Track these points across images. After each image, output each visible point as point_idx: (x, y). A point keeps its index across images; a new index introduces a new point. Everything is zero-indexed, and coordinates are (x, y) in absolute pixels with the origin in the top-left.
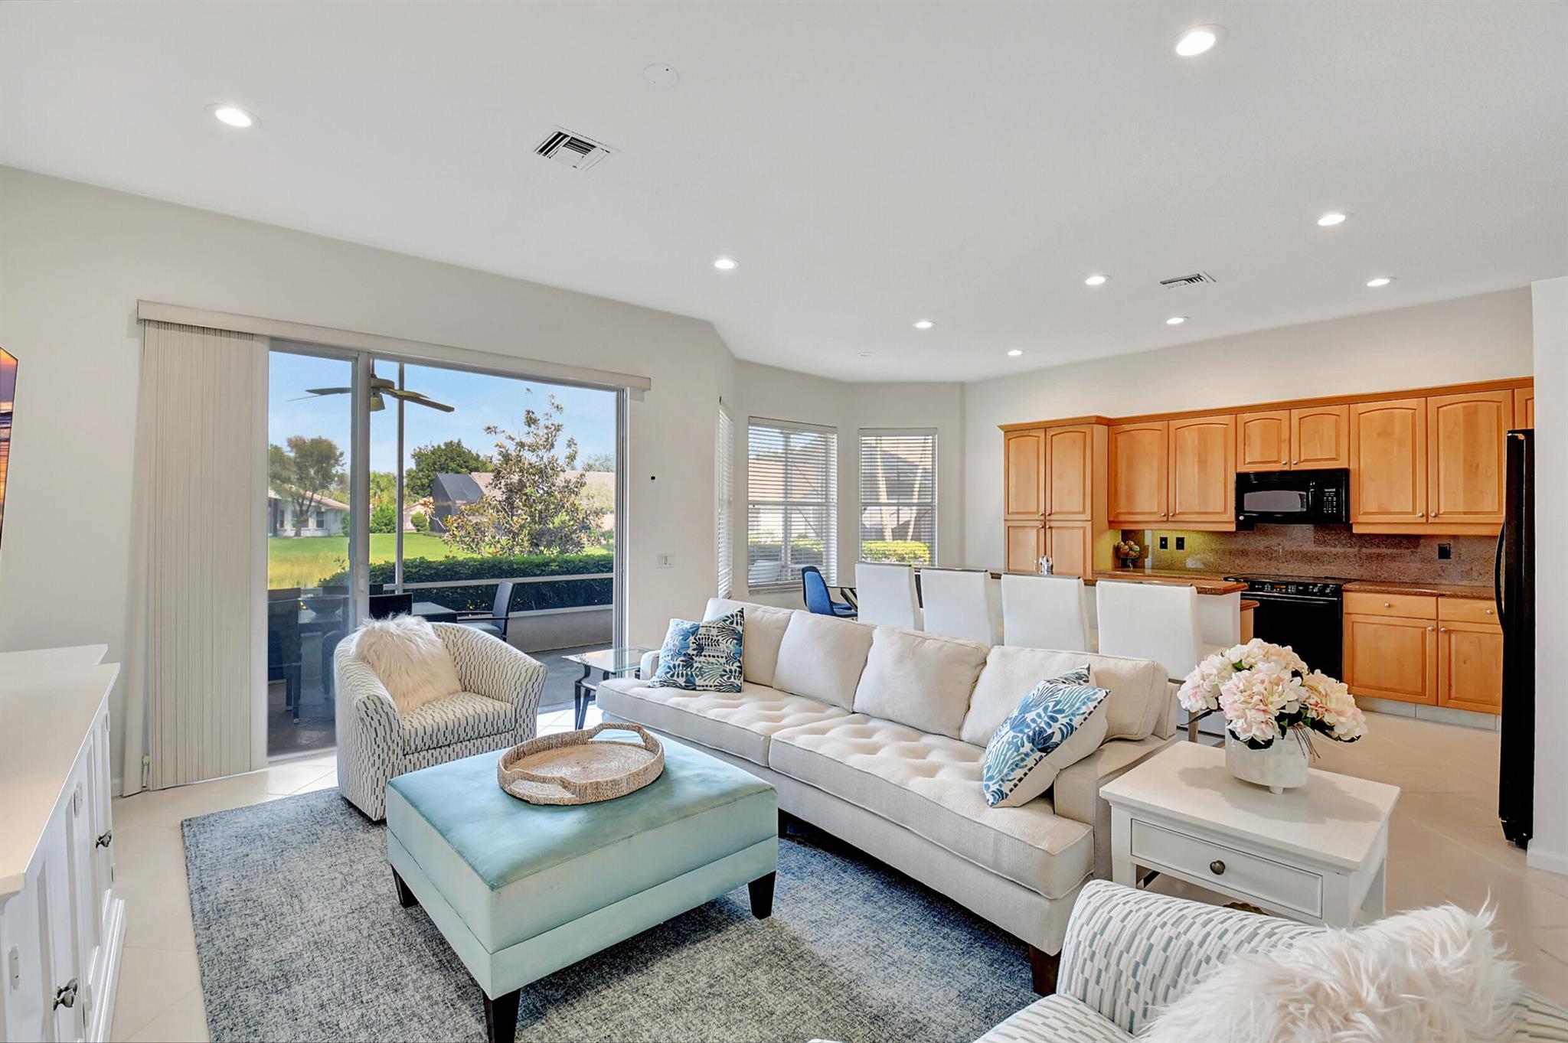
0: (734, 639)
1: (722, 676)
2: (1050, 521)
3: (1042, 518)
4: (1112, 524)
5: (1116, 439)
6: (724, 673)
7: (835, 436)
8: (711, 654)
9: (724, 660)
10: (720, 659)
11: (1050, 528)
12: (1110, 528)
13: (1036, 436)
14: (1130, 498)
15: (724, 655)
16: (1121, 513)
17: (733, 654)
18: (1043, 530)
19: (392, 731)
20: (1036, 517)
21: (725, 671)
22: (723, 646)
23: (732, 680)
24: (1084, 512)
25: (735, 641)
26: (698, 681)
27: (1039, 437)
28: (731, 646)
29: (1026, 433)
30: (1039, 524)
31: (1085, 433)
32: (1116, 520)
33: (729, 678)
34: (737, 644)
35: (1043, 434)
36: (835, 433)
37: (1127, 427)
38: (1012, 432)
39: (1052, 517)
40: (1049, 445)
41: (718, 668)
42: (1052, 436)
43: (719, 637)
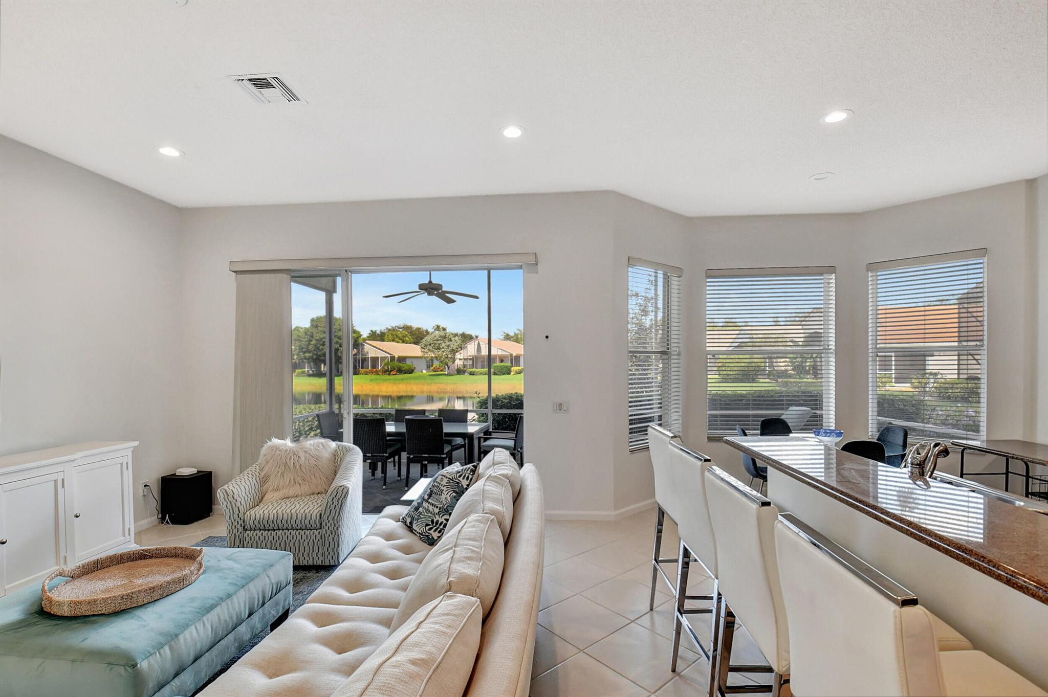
0: (454, 492)
1: (427, 525)
6: (430, 523)
8: (433, 502)
9: (437, 510)
10: (435, 509)
15: (439, 506)
17: (447, 507)
22: (443, 496)
23: (431, 532)
25: (454, 494)
26: (414, 527)
33: (430, 529)
34: (454, 497)
43: (445, 489)
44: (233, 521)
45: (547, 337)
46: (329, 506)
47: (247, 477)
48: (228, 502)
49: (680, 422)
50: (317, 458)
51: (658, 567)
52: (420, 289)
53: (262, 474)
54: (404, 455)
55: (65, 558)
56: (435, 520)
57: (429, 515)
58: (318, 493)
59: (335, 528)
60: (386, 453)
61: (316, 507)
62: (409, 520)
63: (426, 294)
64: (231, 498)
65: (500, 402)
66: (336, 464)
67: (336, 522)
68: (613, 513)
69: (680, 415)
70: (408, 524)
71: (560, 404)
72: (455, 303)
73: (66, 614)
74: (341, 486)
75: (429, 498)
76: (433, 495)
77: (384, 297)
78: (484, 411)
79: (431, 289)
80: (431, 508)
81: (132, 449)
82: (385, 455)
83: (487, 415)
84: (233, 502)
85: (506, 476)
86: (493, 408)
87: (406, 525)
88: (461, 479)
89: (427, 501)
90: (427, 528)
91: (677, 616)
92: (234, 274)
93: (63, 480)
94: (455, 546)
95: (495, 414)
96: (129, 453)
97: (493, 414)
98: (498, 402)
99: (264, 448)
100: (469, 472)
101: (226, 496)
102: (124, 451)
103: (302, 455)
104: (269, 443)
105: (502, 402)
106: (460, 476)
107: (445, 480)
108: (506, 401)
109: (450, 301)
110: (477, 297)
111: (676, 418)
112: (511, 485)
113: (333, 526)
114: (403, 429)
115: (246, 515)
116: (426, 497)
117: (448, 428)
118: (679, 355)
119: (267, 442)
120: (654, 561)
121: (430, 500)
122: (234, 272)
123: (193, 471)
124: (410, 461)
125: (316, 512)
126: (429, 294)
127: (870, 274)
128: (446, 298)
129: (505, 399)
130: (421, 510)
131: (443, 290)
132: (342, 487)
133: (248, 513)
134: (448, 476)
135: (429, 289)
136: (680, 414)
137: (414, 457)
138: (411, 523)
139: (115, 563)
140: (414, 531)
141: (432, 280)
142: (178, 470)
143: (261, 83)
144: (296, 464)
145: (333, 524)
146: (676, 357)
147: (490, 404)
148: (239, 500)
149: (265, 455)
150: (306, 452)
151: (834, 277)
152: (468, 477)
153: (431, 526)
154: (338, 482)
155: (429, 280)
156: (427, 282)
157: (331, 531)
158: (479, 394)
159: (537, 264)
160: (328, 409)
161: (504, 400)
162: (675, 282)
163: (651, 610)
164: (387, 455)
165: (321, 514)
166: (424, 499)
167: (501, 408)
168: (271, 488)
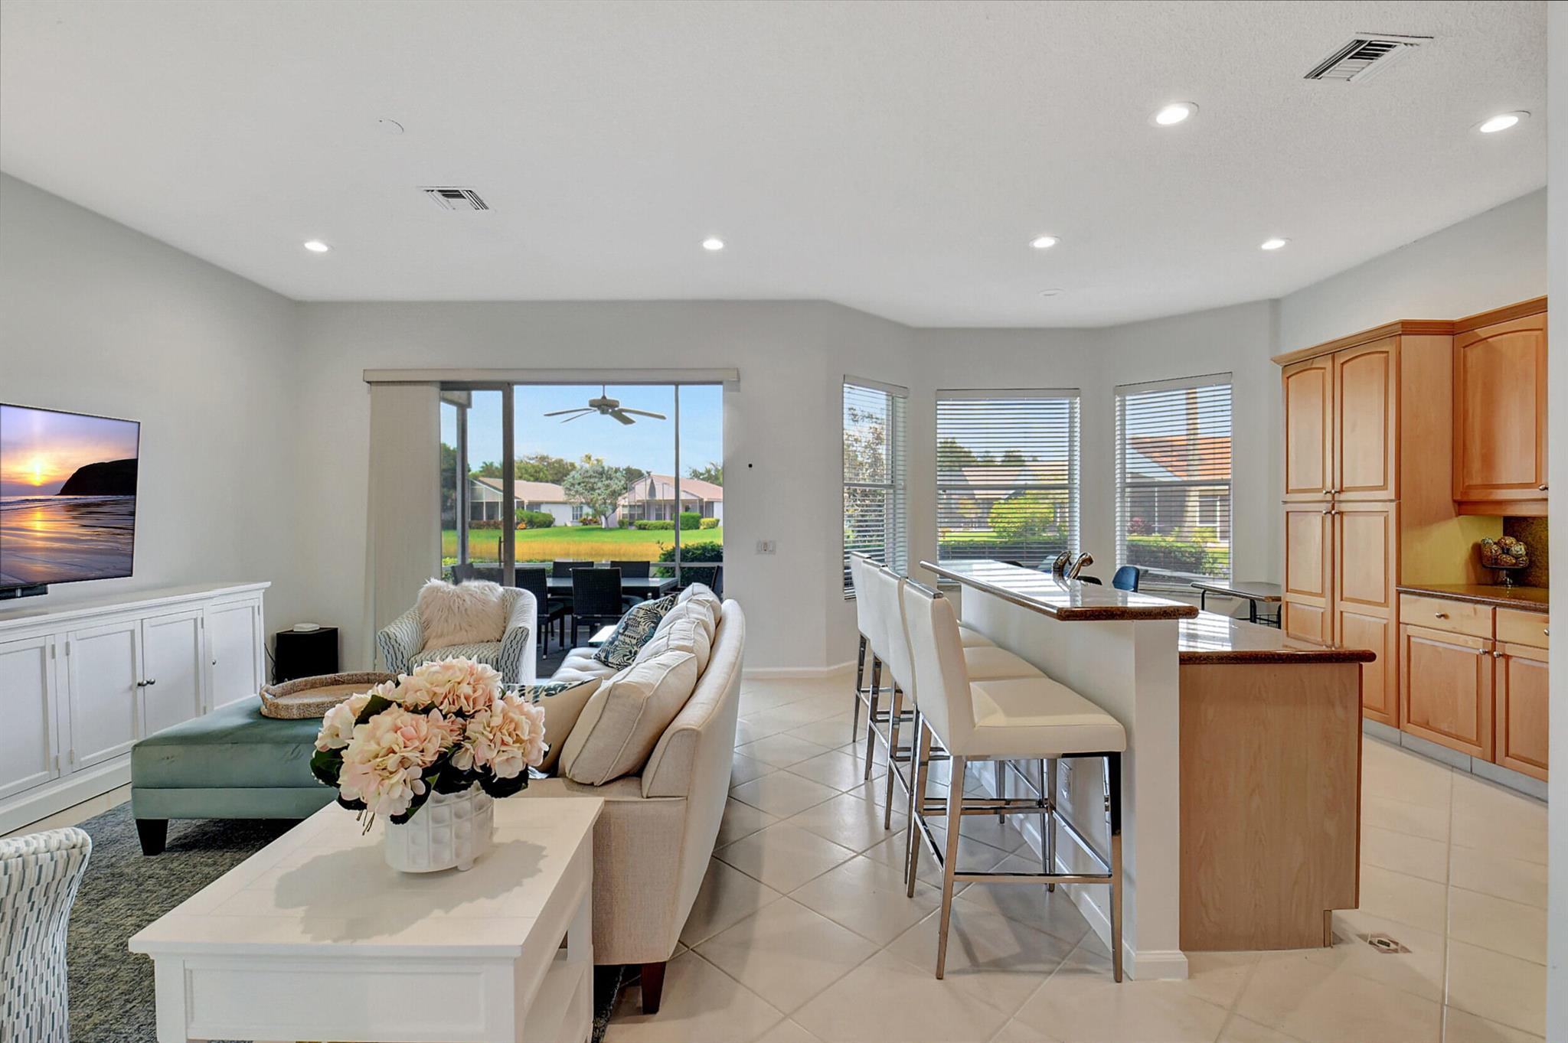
0: (652, 622)
2: (1341, 502)
3: (1329, 497)
4: (1464, 506)
5: (1465, 356)
6: (628, 654)
7: (1078, 400)
8: (629, 634)
9: (634, 642)
10: (632, 640)
11: (1341, 513)
12: (1459, 514)
13: (1321, 368)
14: (1489, 461)
15: (637, 637)
16: (1476, 487)
18: (1329, 516)
19: (397, 659)
20: (1320, 496)
21: (630, 652)
22: (641, 628)
24: (1384, 487)
25: (653, 625)
26: (610, 659)
27: (1324, 368)
28: (647, 629)
29: (1308, 365)
30: (1324, 507)
31: (1388, 352)
32: (1465, 499)
34: (653, 627)
35: (1330, 363)
36: (1077, 397)
37: (1482, 332)
38: (1295, 366)
39: (1344, 496)
40: (1339, 381)
41: (627, 648)
42: (1343, 364)
43: (642, 620)
44: (396, 668)
45: (750, 466)
46: (507, 649)
47: (407, 621)
48: (391, 647)
49: (906, 567)
50: (485, 602)
51: (875, 729)
52: (591, 406)
53: (423, 619)
54: (568, 618)
55: (205, 708)
56: (633, 651)
57: (627, 646)
58: (488, 641)
59: (514, 675)
60: (547, 614)
61: (491, 652)
62: (603, 655)
63: (598, 412)
64: (393, 642)
65: (690, 554)
66: (506, 609)
67: (515, 668)
68: (826, 669)
69: (904, 560)
70: (603, 659)
71: (766, 544)
72: (634, 424)
73: (295, 717)
74: (520, 628)
75: (624, 632)
76: (630, 627)
77: (546, 415)
78: (670, 564)
79: (604, 406)
80: (627, 640)
81: (263, 591)
82: (546, 615)
83: (673, 569)
84: (396, 646)
85: (707, 601)
86: (681, 561)
87: (601, 661)
88: (659, 609)
89: (622, 634)
90: (625, 658)
91: (870, 727)
92: (369, 385)
93: (202, 619)
94: (669, 634)
95: (684, 568)
96: (261, 594)
97: (682, 569)
98: (688, 553)
99: (422, 590)
100: (667, 602)
101: (388, 639)
102: (254, 594)
103: (467, 598)
104: (429, 584)
105: (693, 554)
106: (658, 607)
107: (642, 613)
108: (699, 552)
109: (628, 421)
110: (663, 418)
111: (901, 563)
112: (713, 610)
113: (511, 672)
114: (568, 583)
115: (410, 662)
116: (621, 631)
117: (625, 583)
118: (904, 488)
119: (427, 583)
120: (856, 691)
121: (626, 633)
122: (368, 382)
123: (316, 627)
124: (575, 623)
125: (492, 656)
126: (603, 412)
127: (1118, 399)
128: (622, 417)
129: (697, 549)
130: (616, 643)
131: (621, 407)
132: (522, 629)
133: (413, 659)
134: (645, 608)
135: (603, 407)
136: (906, 558)
137: (584, 618)
138: (606, 657)
139: (309, 686)
140: (610, 664)
141: (606, 395)
142: (296, 625)
143: (450, 194)
144: (461, 607)
145: (511, 670)
146: (901, 492)
147: (678, 557)
148: (402, 644)
149: (425, 597)
150: (471, 595)
151: (1079, 402)
152: (667, 607)
153: (630, 656)
154: (512, 625)
155: (602, 395)
156: (600, 398)
157: (510, 678)
158: (662, 543)
159: (739, 381)
160: (460, 563)
161: (695, 551)
162: (900, 403)
163: (854, 741)
164: (548, 615)
165: (497, 659)
166: (619, 633)
167: (692, 560)
168: (434, 634)
